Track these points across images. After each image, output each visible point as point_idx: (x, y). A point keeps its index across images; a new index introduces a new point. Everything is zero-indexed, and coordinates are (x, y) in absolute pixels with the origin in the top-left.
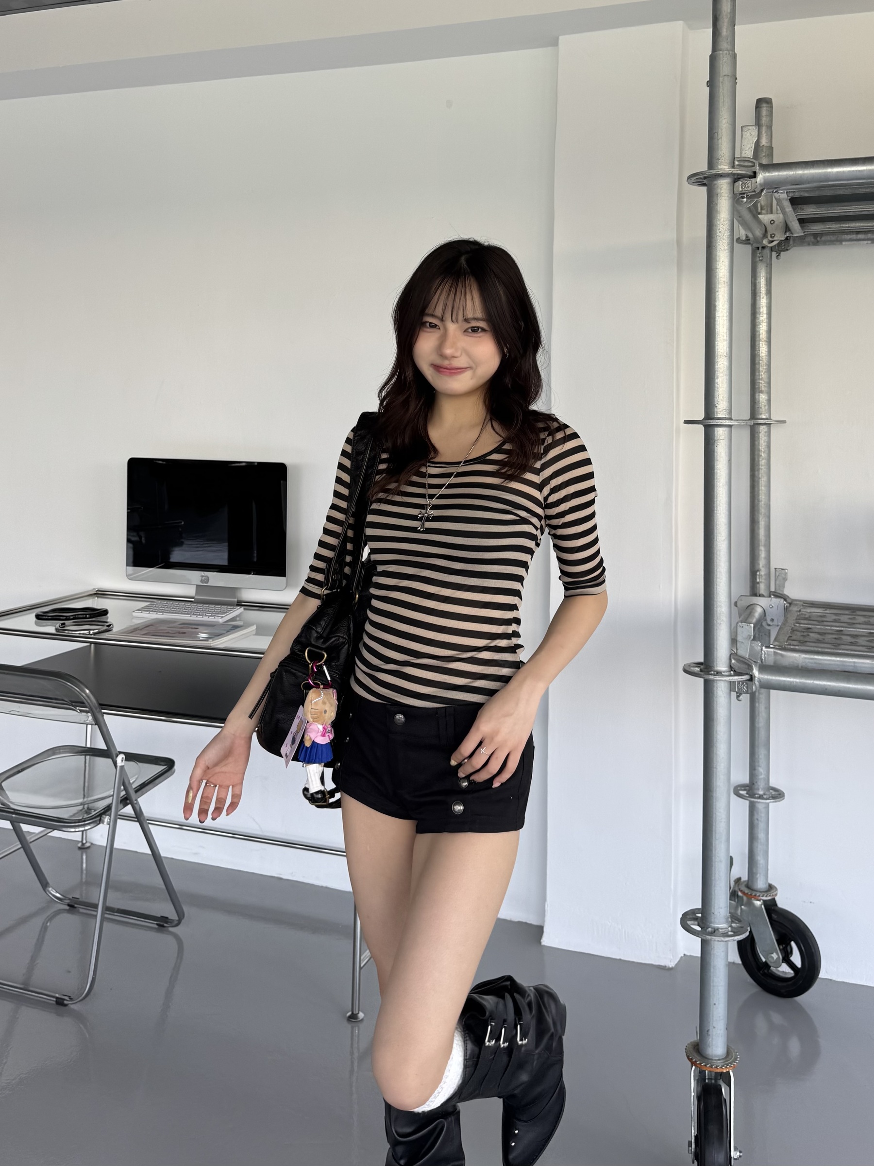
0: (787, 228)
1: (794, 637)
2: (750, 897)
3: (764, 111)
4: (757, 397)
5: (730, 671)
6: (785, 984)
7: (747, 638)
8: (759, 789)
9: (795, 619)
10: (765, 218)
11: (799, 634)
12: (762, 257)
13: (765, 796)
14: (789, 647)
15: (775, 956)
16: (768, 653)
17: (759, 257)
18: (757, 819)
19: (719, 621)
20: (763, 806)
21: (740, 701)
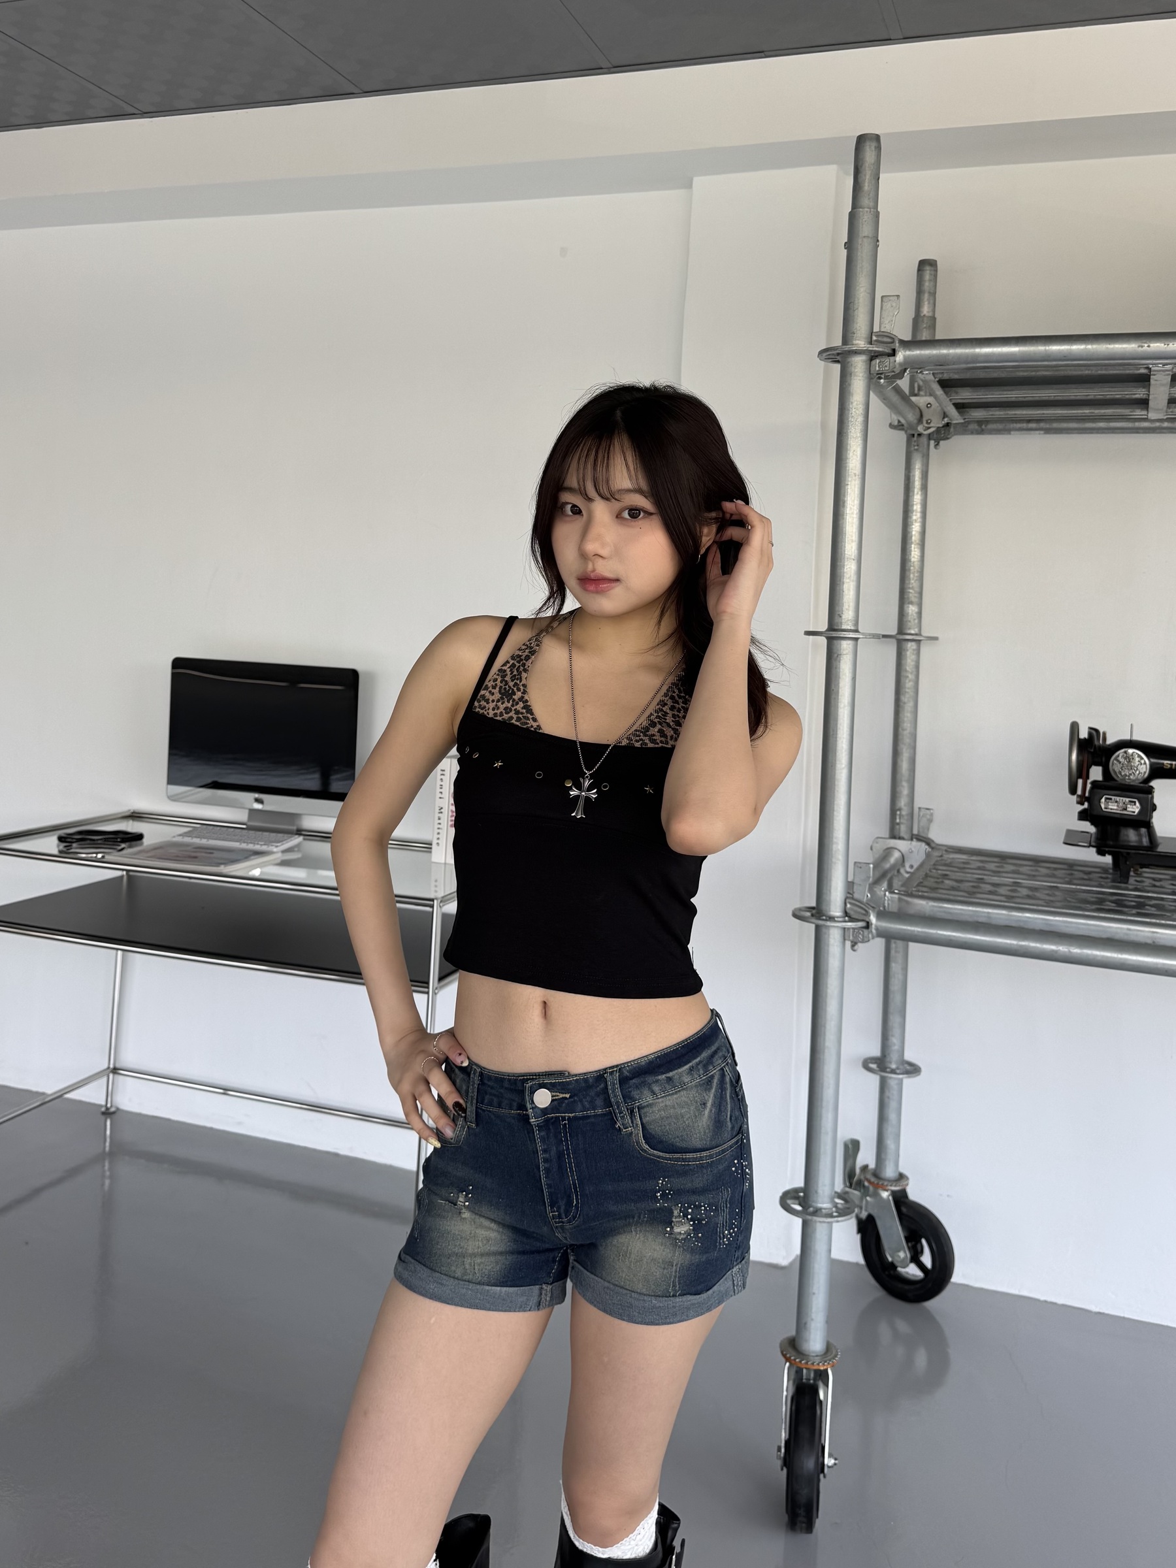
1: (926, 883)
2: (877, 1187)
3: (927, 276)
4: (906, 606)
5: (845, 917)
6: (913, 1288)
7: (865, 880)
8: (891, 1063)
9: (932, 863)
10: (921, 401)
11: (932, 880)
12: (918, 446)
13: (898, 1071)
14: (917, 893)
15: (902, 1254)
16: (892, 899)
17: (914, 446)
18: (889, 1098)
20: (896, 1082)
21: (854, 950)
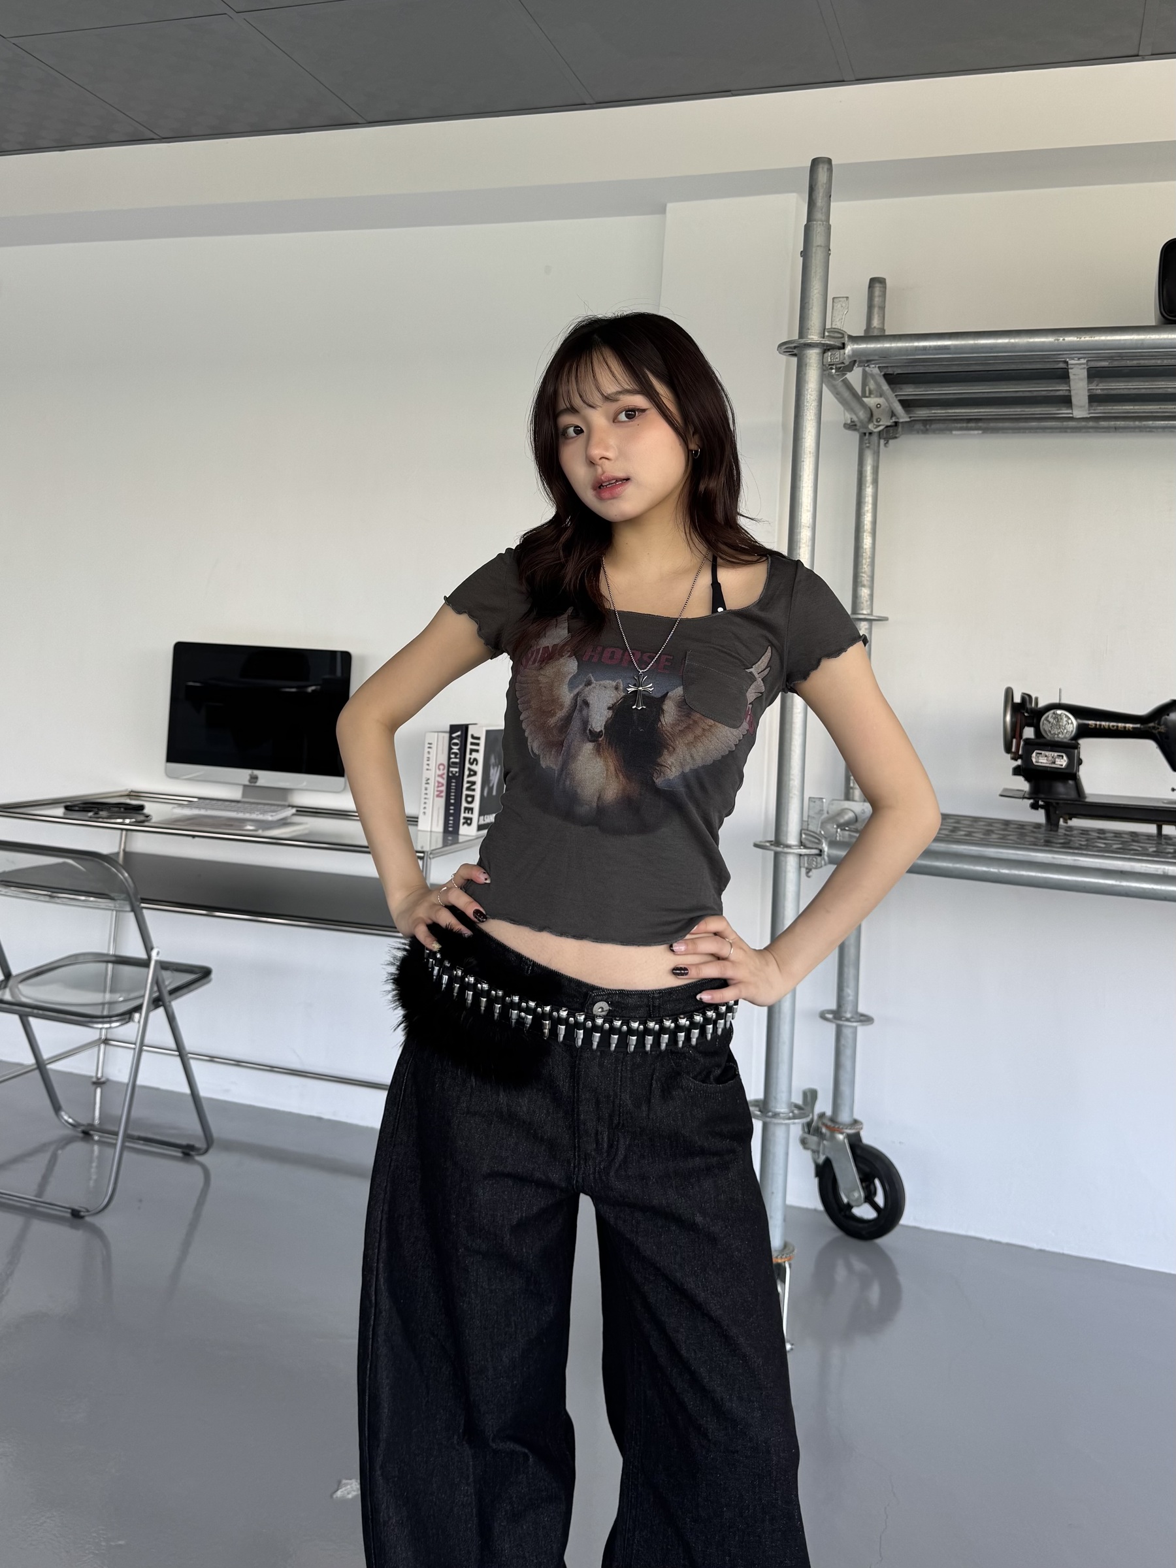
0: (893, 414)
2: (833, 1131)
3: (877, 291)
4: (859, 588)
5: (799, 846)
6: (866, 1225)
8: (846, 1012)
12: (869, 443)
13: (852, 1020)
15: (856, 1195)
17: (866, 444)
18: (844, 1045)
20: (850, 1031)
21: (809, 877)
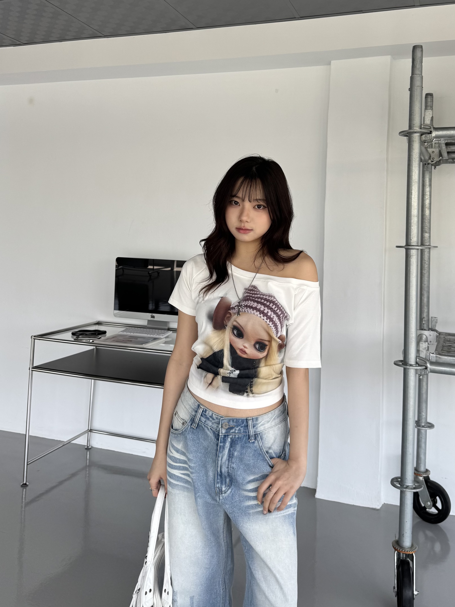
1: (444, 349)
2: (418, 475)
3: (429, 99)
4: (424, 234)
6: (433, 517)
7: (423, 349)
8: (422, 423)
9: (443, 341)
10: (430, 150)
11: (446, 348)
12: (428, 168)
13: (425, 426)
14: (442, 354)
15: (428, 503)
16: (433, 357)
17: (426, 168)
18: (421, 437)
19: (411, 341)
20: (424, 431)
